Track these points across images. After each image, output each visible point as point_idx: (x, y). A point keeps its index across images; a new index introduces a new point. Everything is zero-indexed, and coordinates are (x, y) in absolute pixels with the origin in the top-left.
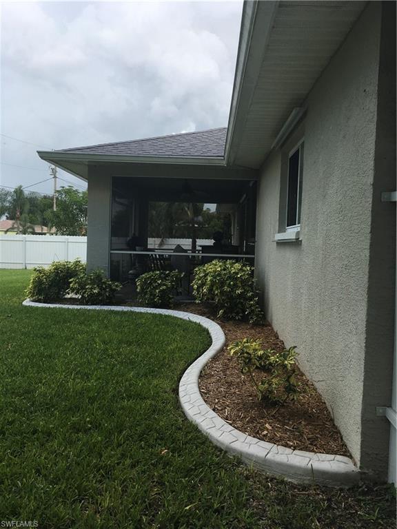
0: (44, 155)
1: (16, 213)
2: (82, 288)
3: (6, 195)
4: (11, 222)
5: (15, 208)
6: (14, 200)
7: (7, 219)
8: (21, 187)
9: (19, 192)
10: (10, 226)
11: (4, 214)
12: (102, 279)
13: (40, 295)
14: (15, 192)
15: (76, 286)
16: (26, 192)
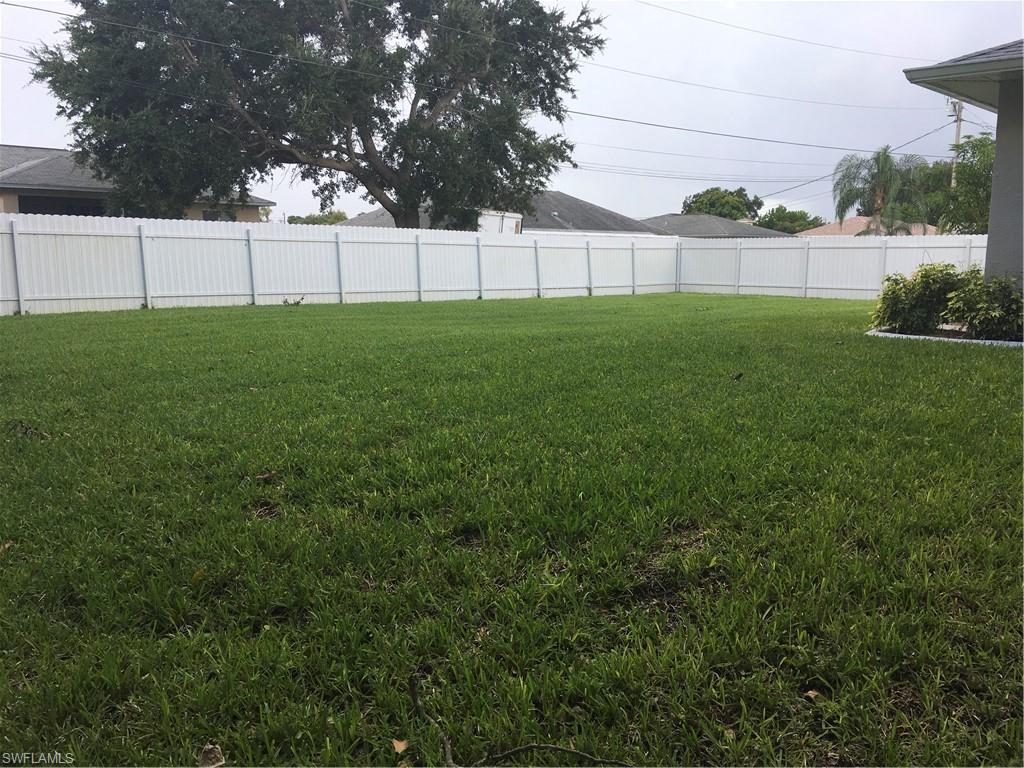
0: (916, 76)
1: (875, 201)
2: (971, 310)
3: (858, 167)
4: (865, 220)
5: (873, 190)
6: (873, 176)
7: (860, 214)
8: (888, 147)
9: (883, 158)
10: (863, 228)
11: (853, 203)
12: (1010, 293)
13: (895, 320)
14: (877, 159)
15: (960, 304)
16: (896, 157)
